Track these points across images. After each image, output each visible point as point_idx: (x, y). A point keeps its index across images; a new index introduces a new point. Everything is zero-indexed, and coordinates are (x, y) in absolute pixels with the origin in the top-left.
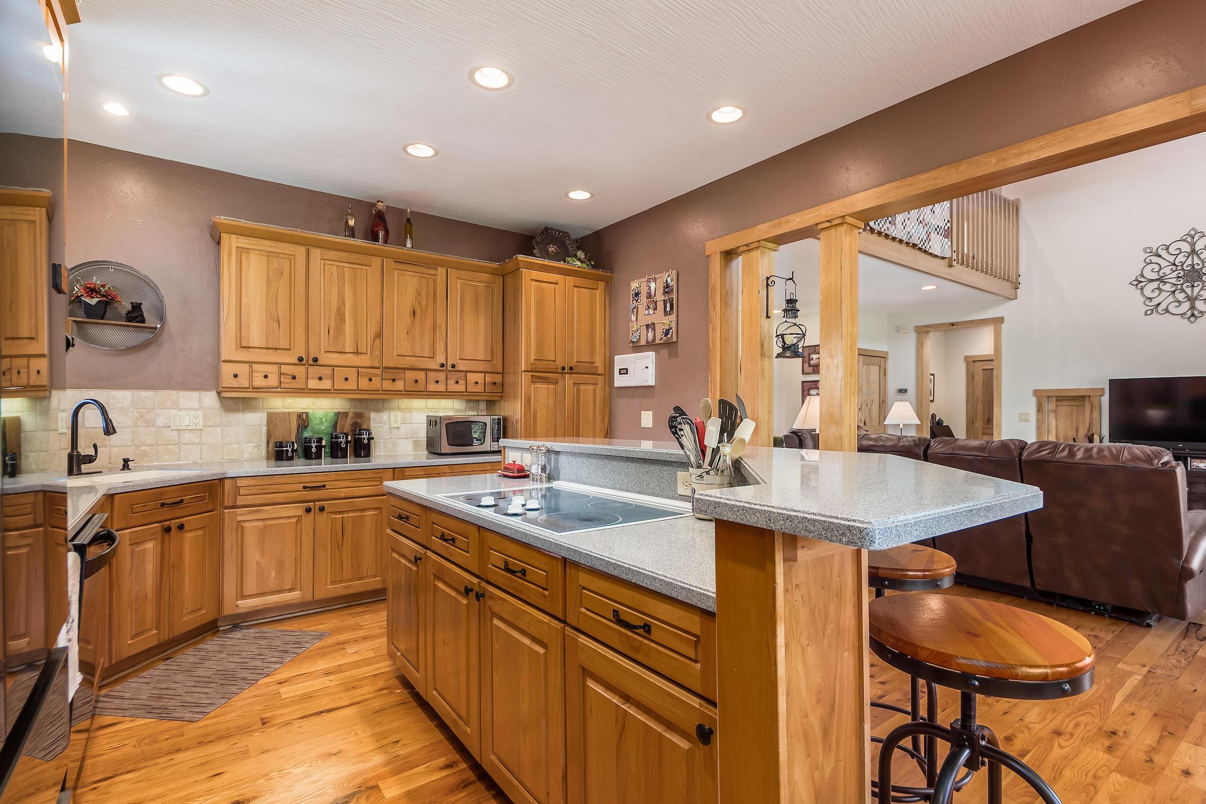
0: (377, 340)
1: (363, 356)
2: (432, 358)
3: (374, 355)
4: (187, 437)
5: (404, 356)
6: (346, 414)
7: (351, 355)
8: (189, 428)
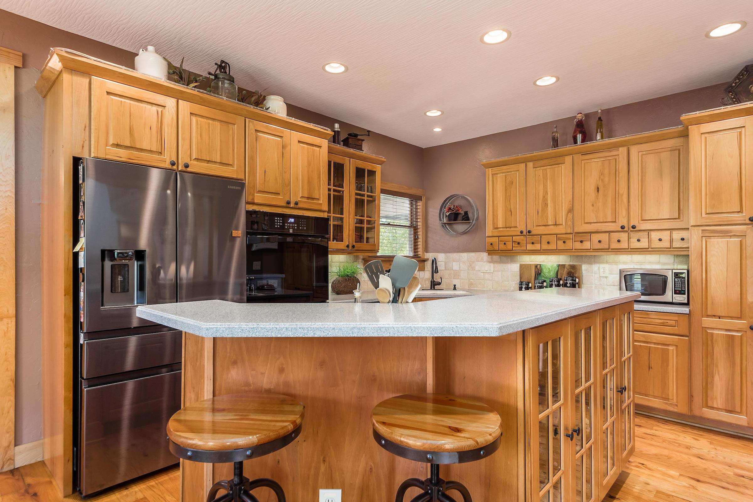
0: (570, 214)
1: (561, 226)
2: (615, 222)
3: (567, 225)
4: (487, 276)
5: (591, 223)
6: (564, 266)
7: (552, 227)
8: (487, 272)
